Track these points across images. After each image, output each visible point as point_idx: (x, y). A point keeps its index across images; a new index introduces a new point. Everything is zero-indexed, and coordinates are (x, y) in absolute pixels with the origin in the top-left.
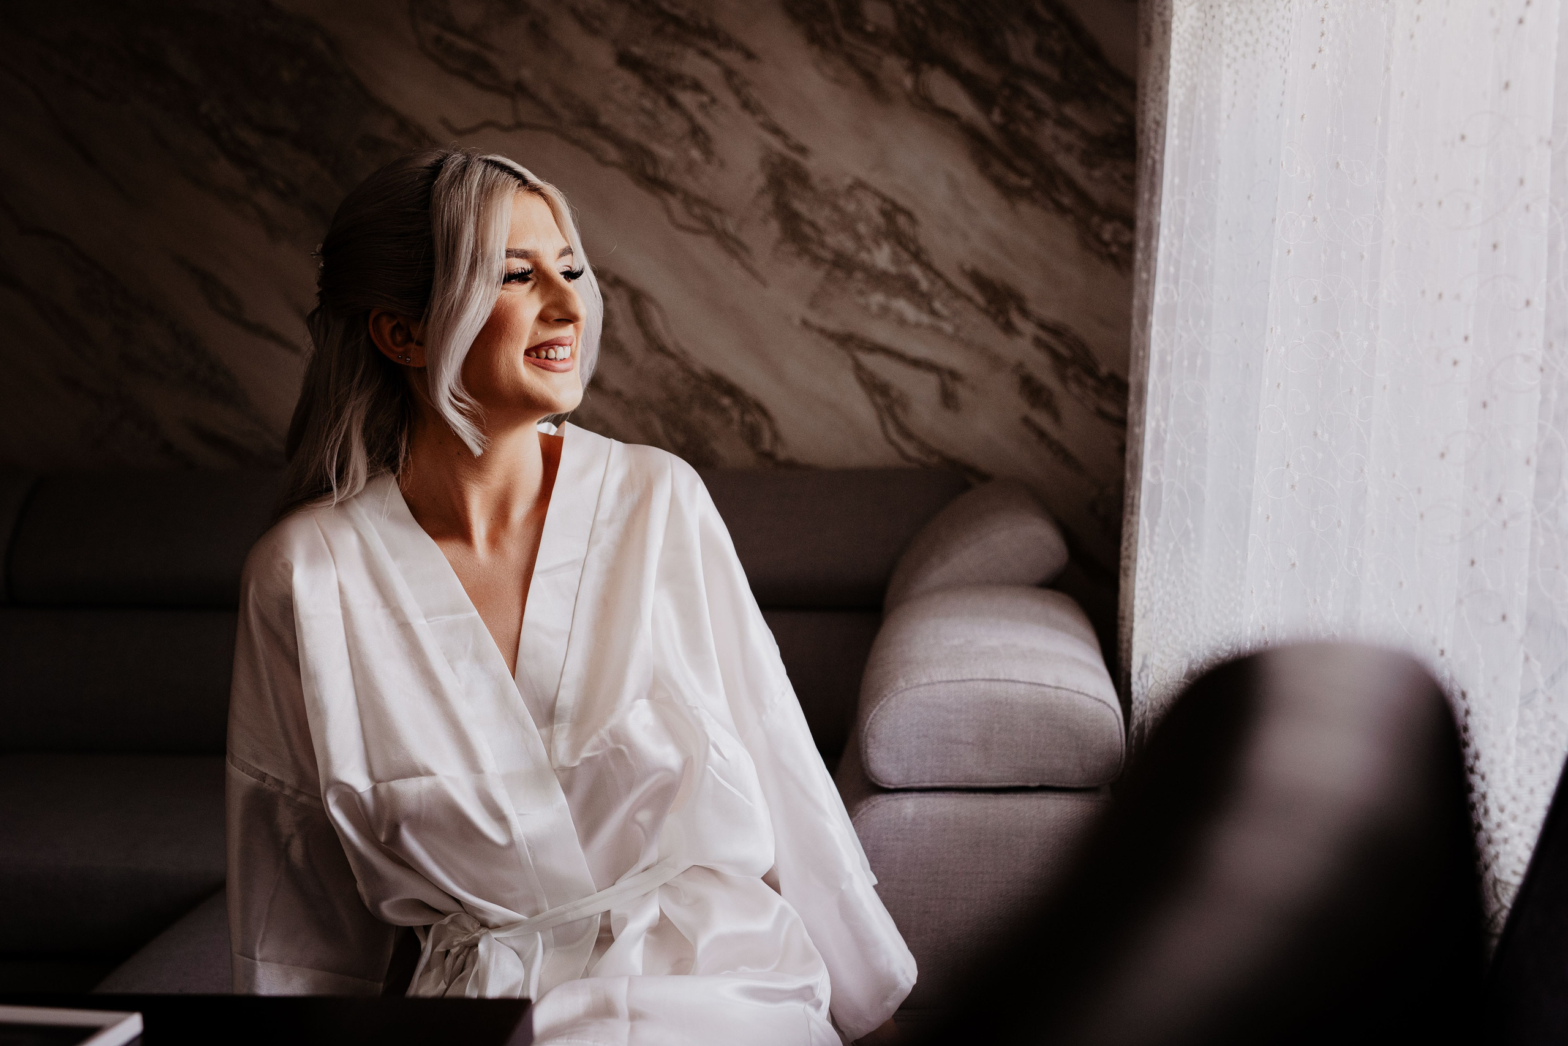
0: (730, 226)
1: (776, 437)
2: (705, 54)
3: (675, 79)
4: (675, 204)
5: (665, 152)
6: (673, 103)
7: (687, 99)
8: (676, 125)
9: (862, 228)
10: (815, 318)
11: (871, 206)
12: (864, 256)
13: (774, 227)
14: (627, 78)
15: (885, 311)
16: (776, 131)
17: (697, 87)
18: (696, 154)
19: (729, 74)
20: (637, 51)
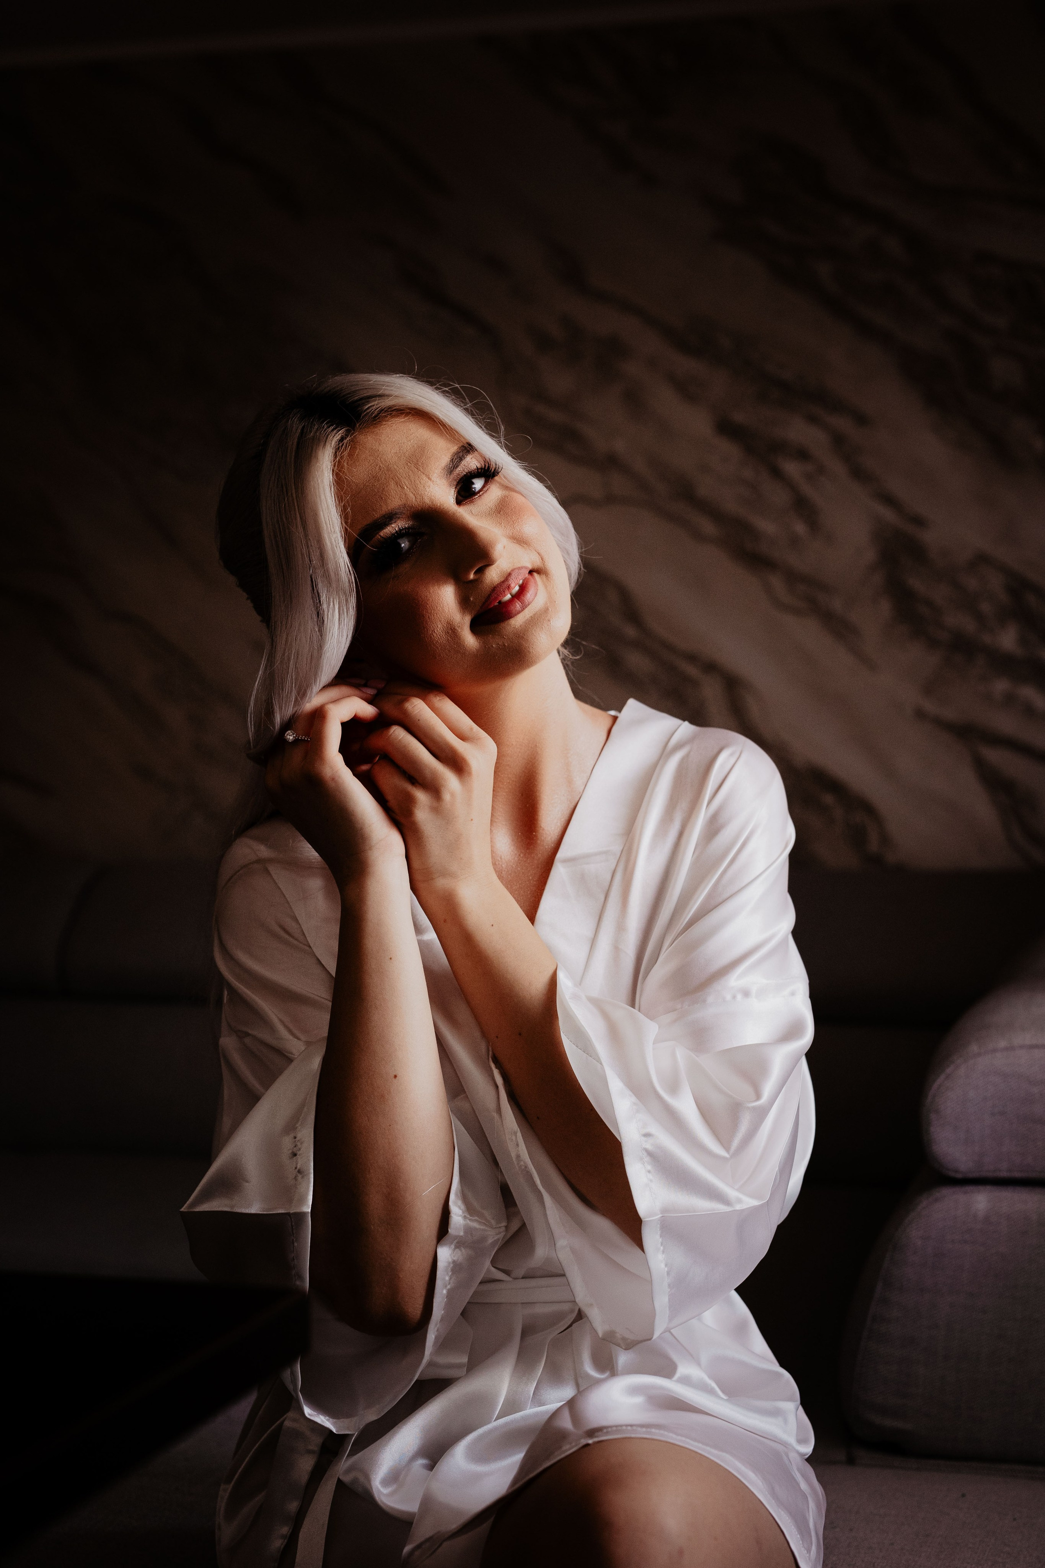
0: (837, 605)
1: (885, 839)
2: (812, 419)
3: (779, 447)
4: (777, 582)
5: (767, 526)
6: (777, 473)
7: (792, 468)
8: (779, 496)
9: (986, 607)
10: (930, 707)
11: (996, 582)
12: (987, 639)
13: (885, 607)
14: (729, 449)
15: (1010, 700)
16: (889, 500)
17: (803, 455)
18: (800, 528)
19: (838, 441)
20: (739, 417)
